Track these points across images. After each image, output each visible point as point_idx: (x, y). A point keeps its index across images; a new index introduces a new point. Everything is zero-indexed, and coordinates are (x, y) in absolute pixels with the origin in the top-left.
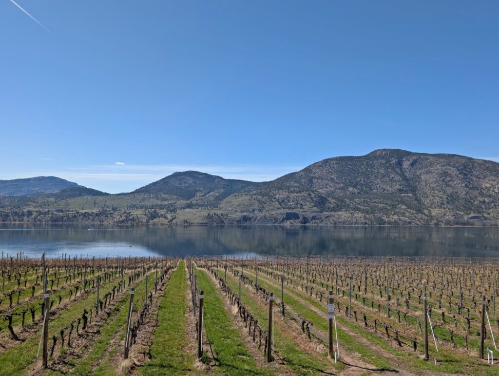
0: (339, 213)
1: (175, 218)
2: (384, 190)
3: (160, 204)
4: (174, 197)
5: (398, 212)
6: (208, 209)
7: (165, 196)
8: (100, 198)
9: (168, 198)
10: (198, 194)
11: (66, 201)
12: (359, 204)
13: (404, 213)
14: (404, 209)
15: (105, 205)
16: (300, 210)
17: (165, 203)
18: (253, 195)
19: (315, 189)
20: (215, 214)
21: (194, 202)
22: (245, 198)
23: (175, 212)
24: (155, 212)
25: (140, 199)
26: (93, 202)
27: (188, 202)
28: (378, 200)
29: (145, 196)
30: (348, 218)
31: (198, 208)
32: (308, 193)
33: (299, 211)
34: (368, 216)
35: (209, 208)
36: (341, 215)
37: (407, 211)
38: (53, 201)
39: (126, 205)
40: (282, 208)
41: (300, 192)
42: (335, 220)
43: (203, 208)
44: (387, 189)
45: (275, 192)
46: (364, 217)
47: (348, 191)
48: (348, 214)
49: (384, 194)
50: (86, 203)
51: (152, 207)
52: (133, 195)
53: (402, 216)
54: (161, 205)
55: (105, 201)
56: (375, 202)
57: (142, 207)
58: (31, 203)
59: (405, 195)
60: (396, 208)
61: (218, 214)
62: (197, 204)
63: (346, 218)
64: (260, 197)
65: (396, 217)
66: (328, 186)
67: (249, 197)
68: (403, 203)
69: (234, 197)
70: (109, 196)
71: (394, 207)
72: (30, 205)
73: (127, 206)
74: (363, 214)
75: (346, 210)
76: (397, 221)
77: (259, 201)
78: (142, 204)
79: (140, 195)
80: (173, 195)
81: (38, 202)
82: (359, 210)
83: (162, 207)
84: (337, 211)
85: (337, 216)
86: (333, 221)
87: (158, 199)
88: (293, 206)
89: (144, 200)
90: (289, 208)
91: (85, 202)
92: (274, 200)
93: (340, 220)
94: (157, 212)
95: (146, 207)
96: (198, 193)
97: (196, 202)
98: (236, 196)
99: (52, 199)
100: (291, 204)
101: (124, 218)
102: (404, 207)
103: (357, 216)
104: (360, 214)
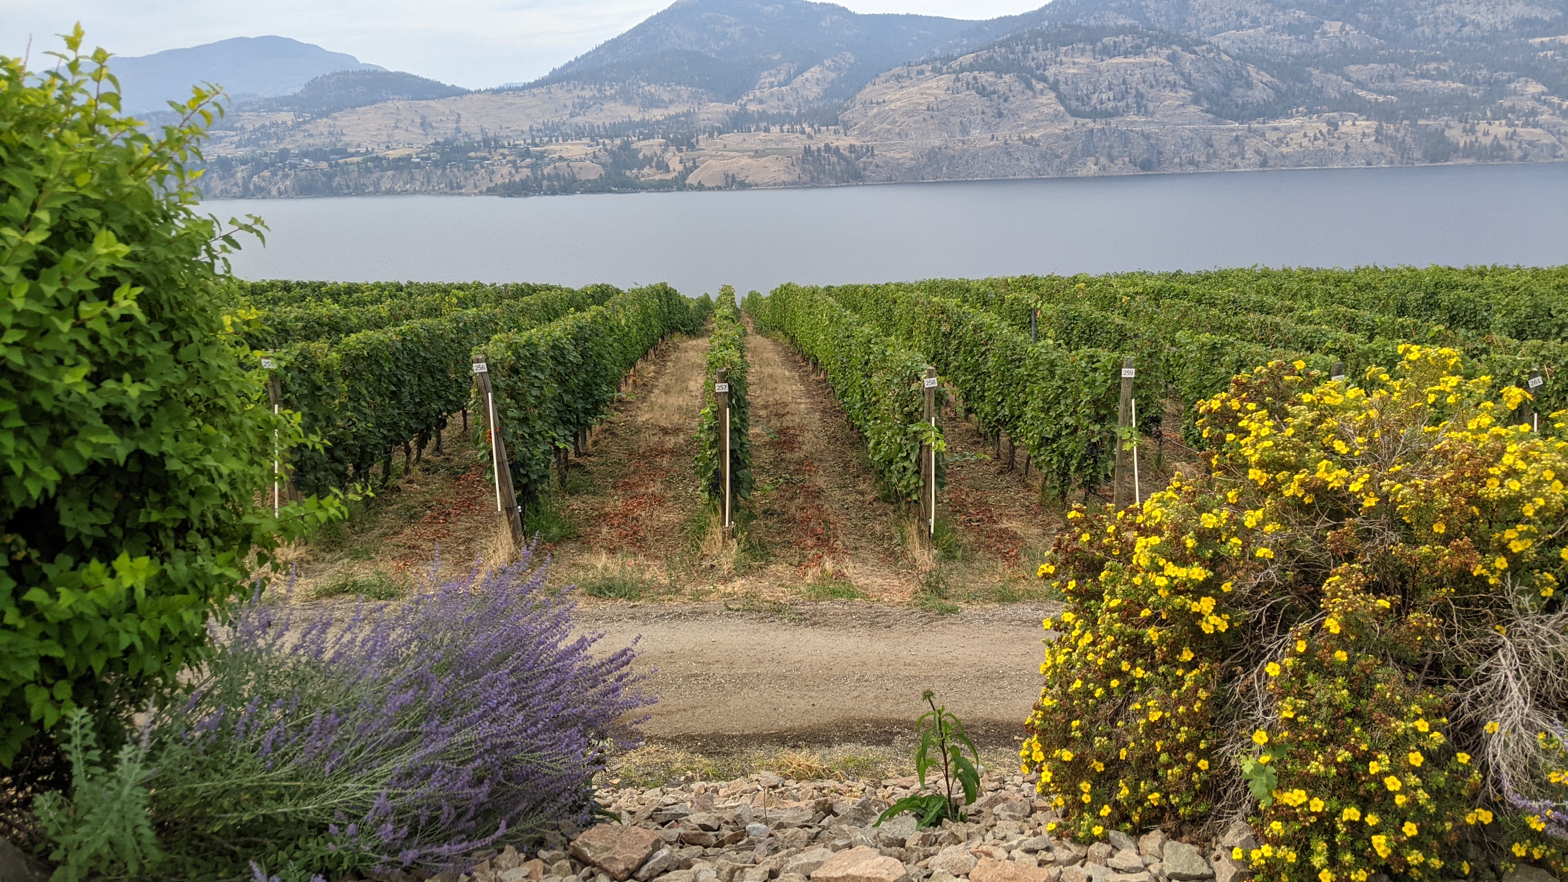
0: (1283, 123)
1: (695, 167)
2: (1464, 25)
3: (638, 118)
4: (685, 91)
5: (1512, 110)
6: (803, 132)
7: (652, 88)
8: (439, 106)
9: (665, 97)
10: (766, 78)
11: (331, 122)
12: (1360, 85)
13: (1533, 113)
14: (1536, 98)
15: (458, 130)
16: (1135, 118)
17: (657, 114)
18: (963, 70)
19: (1194, 34)
20: (827, 148)
21: (752, 108)
22: (933, 83)
23: (692, 147)
24: (626, 146)
25: (569, 104)
26: (418, 120)
27: (733, 107)
28: (1433, 65)
29: (587, 94)
30: (1316, 138)
31: (767, 130)
32: (1166, 52)
33: (1132, 123)
34: (1390, 128)
35: (808, 129)
36: (1290, 130)
37: (1545, 103)
38: (290, 123)
39: (526, 128)
40: (1068, 117)
41: (1137, 50)
42: (1264, 150)
43: (785, 128)
44: (1472, 22)
45: (1041, 56)
46: (1378, 131)
47: (1324, 33)
48: (1317, 125)
49: (1461, 40)
50: (396, 127)
51: (614, 131)
52: (544, 90)
53: (1526, 124)
54: (644, 123)
55: (455, 118)
56: (1423, 76)
57: (580, 134)
58: (221, 133)
59: (1546, 39)
60: (1503, 94)
61: (837, 148)
62: (763, 116)
63: (1305, 142)
64: (986, 77)
65: (1499, 129)
66: (1245, 22)
67: (946, 80)
68: (1534, 72)
69: (892, 82)
70: (466, 98)
71: (1497, 89)
72: (221, 138)
73: (531, 129)
74: (1374, 124)
75: (1310, 112)
76: (1503, 143)
77: (982, 92)
78: (579, 120)
79: (569, 91)
80: (678, 84)
81: (242, 128)
82: (1363, 109)
83: (648, 130)
84: (1274, 117)
85: (1273, 136)
86: (1258, 152)
87: (628, 101)
88: (1111, 104)
89: (583, 106)
90: (1095, 114)
91: (392, 123)
92: (1039, 86)
93: (1285, 150)
94: (634, 146)
95: (594, 135)
96: (765, 74)
97: (760, 108)
98: (898, 78)
99: (286, 117)
100: (1104, 96)
101: (525, 172)
102: (1535, 88)
103: (1352, 130)
104: (1362, 123)
